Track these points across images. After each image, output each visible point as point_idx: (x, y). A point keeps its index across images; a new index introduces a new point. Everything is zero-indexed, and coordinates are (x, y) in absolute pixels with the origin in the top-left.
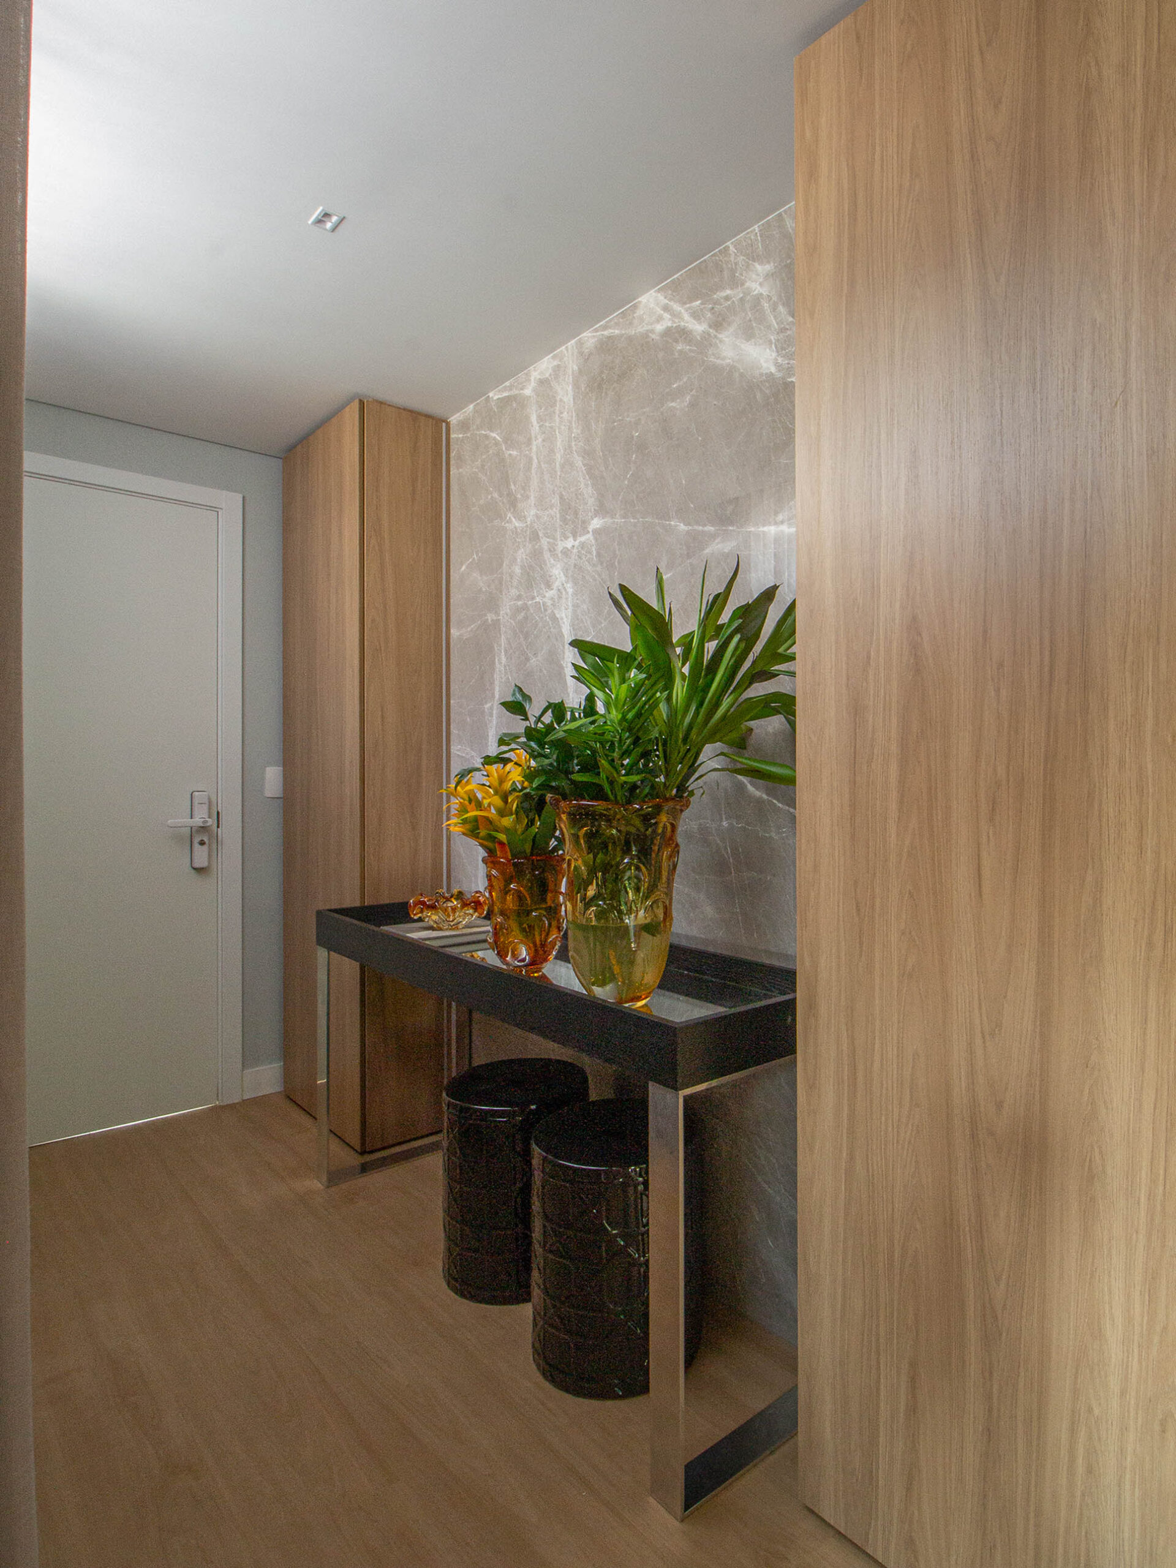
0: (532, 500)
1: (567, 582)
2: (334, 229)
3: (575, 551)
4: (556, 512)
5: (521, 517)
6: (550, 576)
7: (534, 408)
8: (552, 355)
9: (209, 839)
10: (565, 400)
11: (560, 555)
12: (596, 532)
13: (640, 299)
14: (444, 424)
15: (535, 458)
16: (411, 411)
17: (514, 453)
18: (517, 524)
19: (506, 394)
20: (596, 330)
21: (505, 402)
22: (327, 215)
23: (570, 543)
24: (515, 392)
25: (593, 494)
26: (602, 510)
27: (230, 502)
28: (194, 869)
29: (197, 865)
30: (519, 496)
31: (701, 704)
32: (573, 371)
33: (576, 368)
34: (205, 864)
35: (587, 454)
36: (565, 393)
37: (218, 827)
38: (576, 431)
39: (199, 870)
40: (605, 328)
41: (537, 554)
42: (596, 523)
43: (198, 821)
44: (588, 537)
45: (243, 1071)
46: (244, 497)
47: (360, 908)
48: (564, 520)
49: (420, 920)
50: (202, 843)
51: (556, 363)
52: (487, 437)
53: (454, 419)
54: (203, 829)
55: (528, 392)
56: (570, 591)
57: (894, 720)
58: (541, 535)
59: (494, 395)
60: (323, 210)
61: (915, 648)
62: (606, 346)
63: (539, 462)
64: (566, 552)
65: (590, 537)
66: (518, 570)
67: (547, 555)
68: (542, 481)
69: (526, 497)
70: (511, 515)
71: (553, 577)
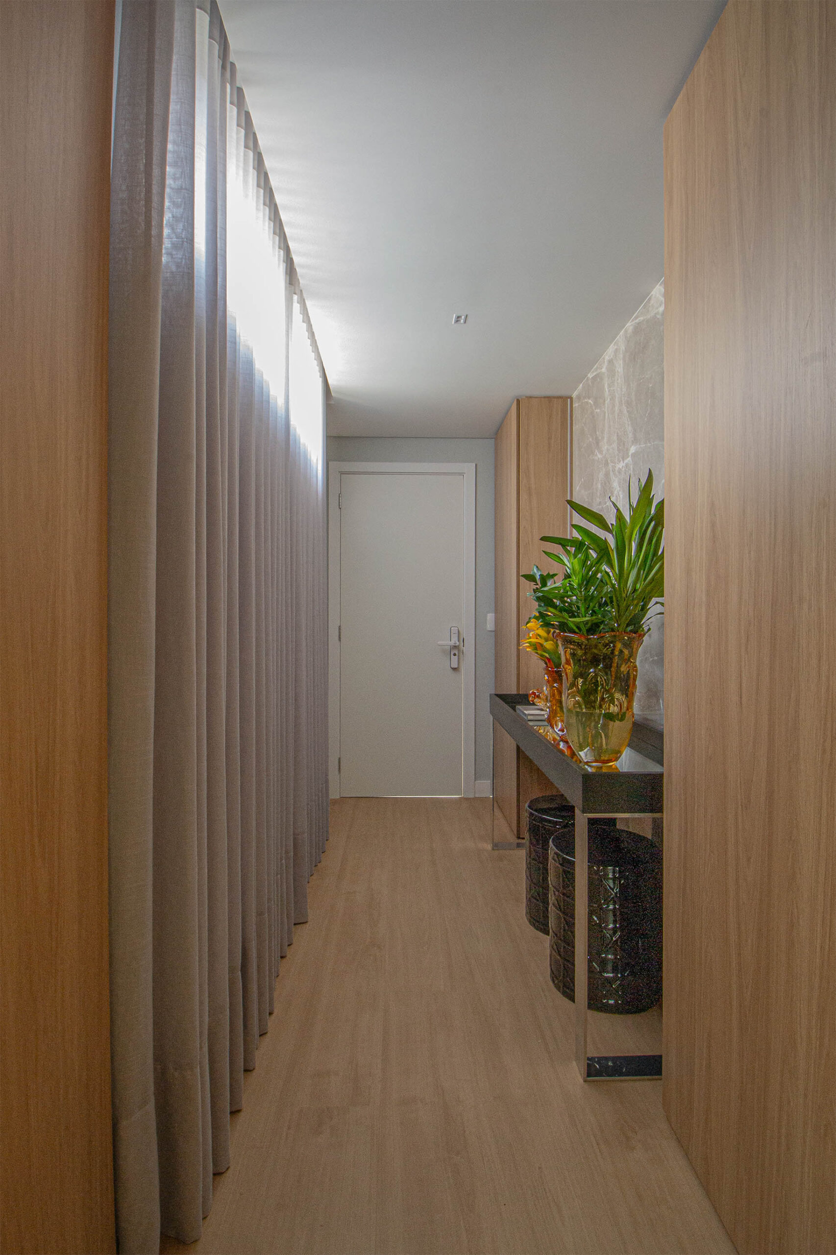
0: (605, 440)
1: (620, 491)
2: (465, 322)
3: (623, 469)
4: (615, 445)
5: (601, 452)
6: (613, 488)
7: (606, 379)
8: (613, 343)
9: (459, 653)
10: (619, 371)
11: (617, 473)
12: (633, 455)
13: (652, 293)
14: (569, 400)
15: (607, 412)
16: (548, 397)
17: (598, 411)
18: (599, 456)
19: (594, 374)
20: (633, 321)
21: (594, 378)
22: (459, 317)
23: (621, 465)
24: (599, 371)
25: (631, 430)
26: (635, 441)
27: (469, 469)
28: (452, 668)
29: (452, 667)
30: (600, 438)
31: (644, 570)
32: (623, 351)
33: (624, 348)
34: (456, 666)
35: (629, 404)
36: (620, 367)
37: (463, 646)
38: (624, 390)
39: (454, 669)
40: (636, 318)
41: (607, 475)
42: (633, 450)
43: (452, 643)
44: (629, 460)
45: (475, 781)
46: (476, 465)
47: (515, 695)
48: (619, 450)
49: (534, 704)
50: (455, 655)
51: (616, 347)
52: (587, 403)
53: (574, 395)
54: (455, 647)
55: (604, 370)
56: (621, 496)
57: (704, 577)
58: (609, 462)
59: (590, 376)
60: (456, 316)
61: (713, 525)
62: (637, 329)
63: (608, 414)
64: (620, 471)
65: (629, 459)
66: (599, 486)
67: (611, 473)
68: (610, 427)
69: (603, 438)
70: (596, 451)
71: (614, 489)
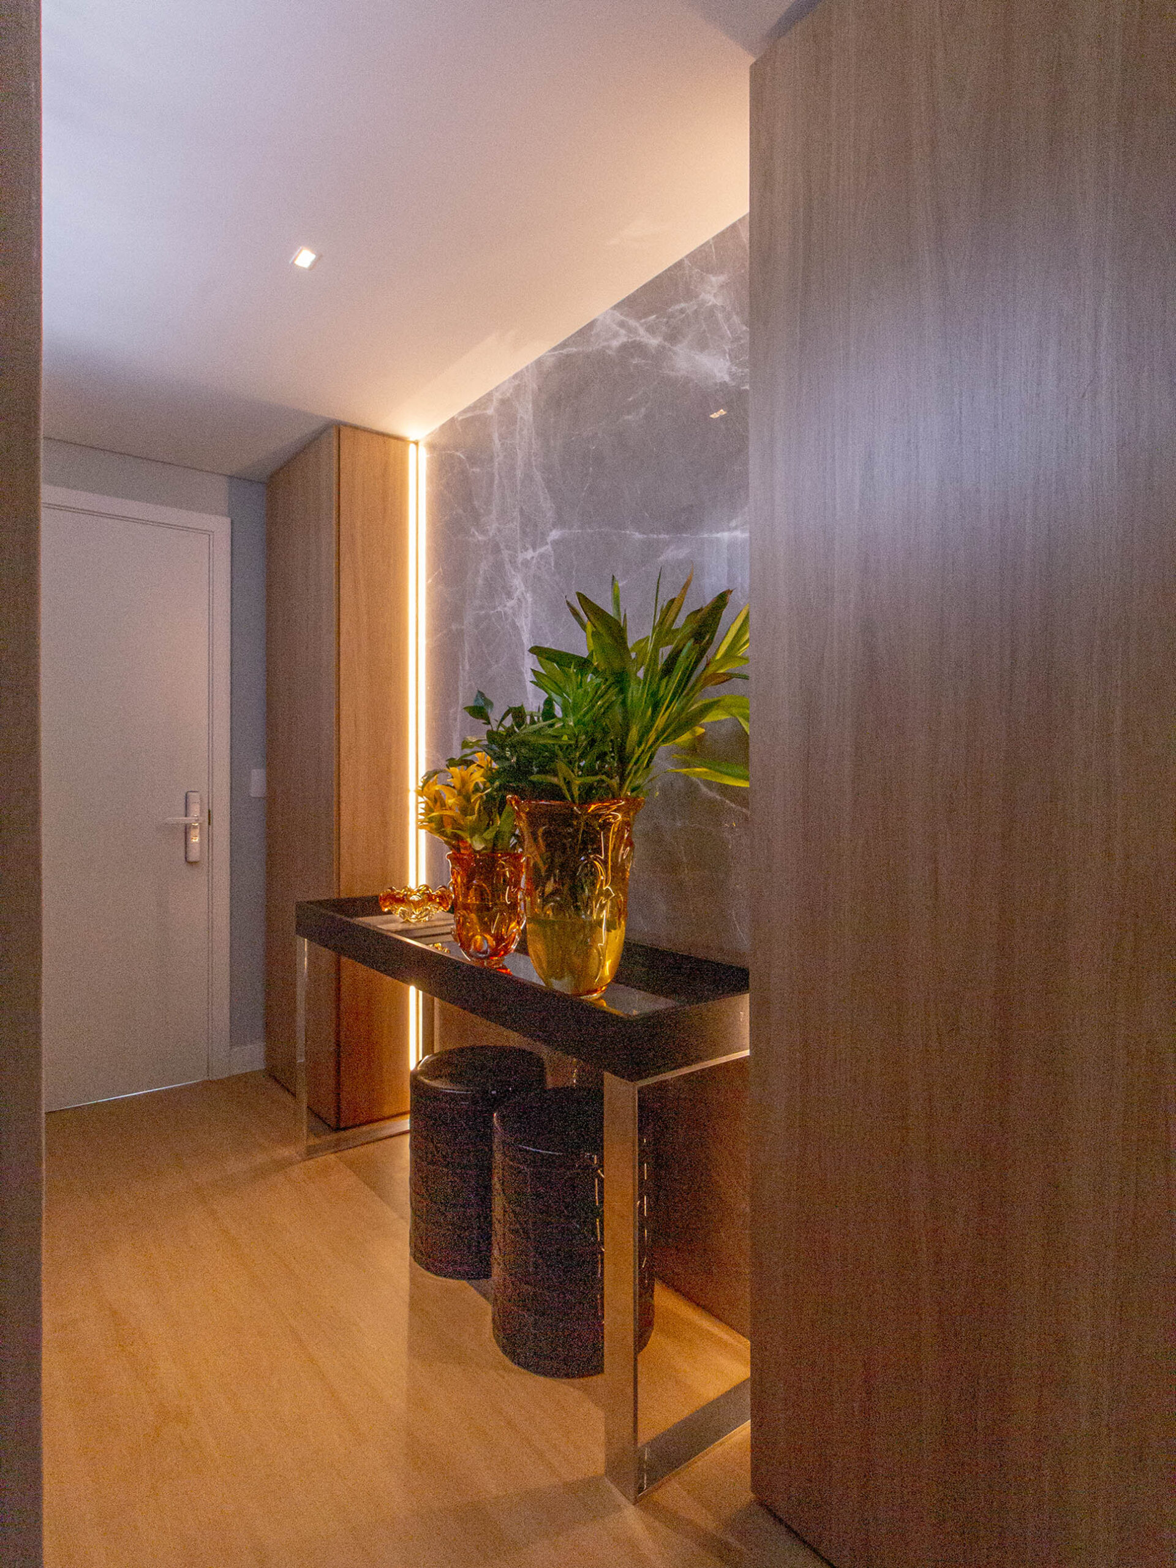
0: (494, 514)
1: (527, 592)
3: (535, 562)
4: (516, 525)
5: (484, 532)
6: (511, 587)
7: (496, 427)
9: (201, 837)
10: (525, 417)
11: (520, 566)
12: (556, 543)
13: (596, 316)
14: (413, 445)
15: (496, 474)
16: (383, 435)
17: (477, 470)
18: (479, 538)
19: (470, 415)
20: (555, 349)
21: (469, 422)
23: (530, 554)
24: (478, 412)
25: (552, 507)
26: (560, 522)
27: (220, 526)
28: (188, 862)
29: (190, 859)
30: (482, 511)
32: (532, 389)
33: (535, 386)
34: (198, 858)
35: (546, 468)
36: (526, 411)
37: (209, 824)
38: (536, 447)
39: (193, 864)
40: (563, 346)
41: (498, 566)
42: (555, 534)
43: (191, 818)
44: (547, 549)
45: (231, 1049)
46: (232, 521)
47: (336, 900)
48: (524, 533)
49: (389, 912)
51: (516, 383)
52: (451, 455)
53: (422, 440)
55: (490, 412)
56: (530, 600)
58: (502, 547)
59: (459, 416)
62: (564, 364)
63: (501, 478)
64: (526, 563)
65: (549, 547)
66: (480, 582)
67: (508, 566)
68: (503, 497)
69: (489, 512)
70: (473, 530)
71: (514, 587)
